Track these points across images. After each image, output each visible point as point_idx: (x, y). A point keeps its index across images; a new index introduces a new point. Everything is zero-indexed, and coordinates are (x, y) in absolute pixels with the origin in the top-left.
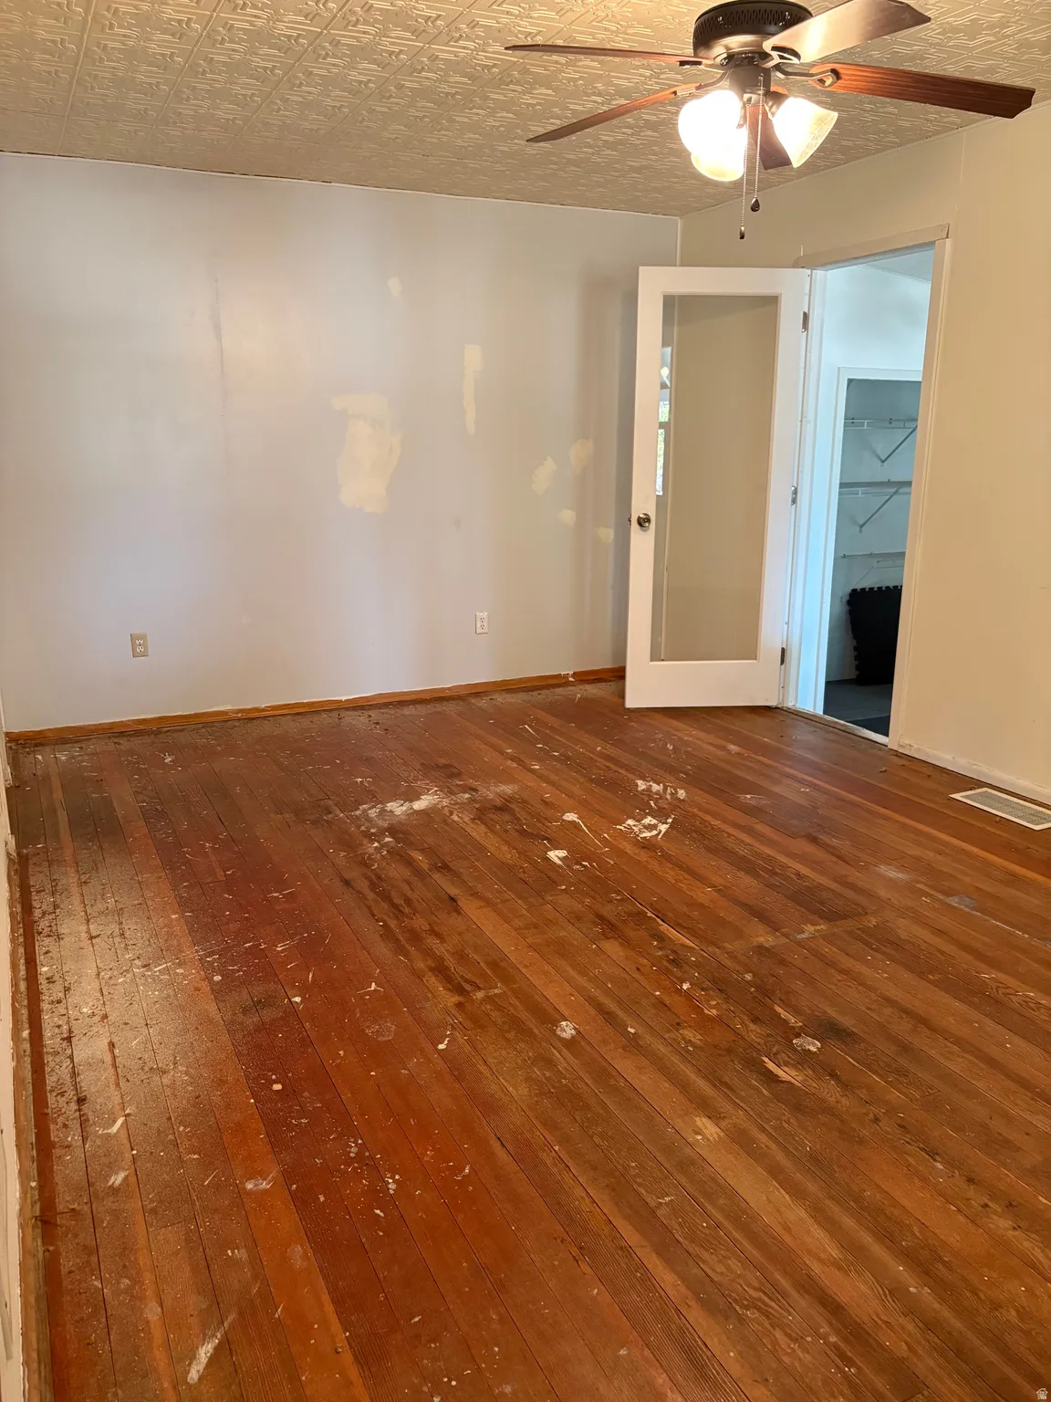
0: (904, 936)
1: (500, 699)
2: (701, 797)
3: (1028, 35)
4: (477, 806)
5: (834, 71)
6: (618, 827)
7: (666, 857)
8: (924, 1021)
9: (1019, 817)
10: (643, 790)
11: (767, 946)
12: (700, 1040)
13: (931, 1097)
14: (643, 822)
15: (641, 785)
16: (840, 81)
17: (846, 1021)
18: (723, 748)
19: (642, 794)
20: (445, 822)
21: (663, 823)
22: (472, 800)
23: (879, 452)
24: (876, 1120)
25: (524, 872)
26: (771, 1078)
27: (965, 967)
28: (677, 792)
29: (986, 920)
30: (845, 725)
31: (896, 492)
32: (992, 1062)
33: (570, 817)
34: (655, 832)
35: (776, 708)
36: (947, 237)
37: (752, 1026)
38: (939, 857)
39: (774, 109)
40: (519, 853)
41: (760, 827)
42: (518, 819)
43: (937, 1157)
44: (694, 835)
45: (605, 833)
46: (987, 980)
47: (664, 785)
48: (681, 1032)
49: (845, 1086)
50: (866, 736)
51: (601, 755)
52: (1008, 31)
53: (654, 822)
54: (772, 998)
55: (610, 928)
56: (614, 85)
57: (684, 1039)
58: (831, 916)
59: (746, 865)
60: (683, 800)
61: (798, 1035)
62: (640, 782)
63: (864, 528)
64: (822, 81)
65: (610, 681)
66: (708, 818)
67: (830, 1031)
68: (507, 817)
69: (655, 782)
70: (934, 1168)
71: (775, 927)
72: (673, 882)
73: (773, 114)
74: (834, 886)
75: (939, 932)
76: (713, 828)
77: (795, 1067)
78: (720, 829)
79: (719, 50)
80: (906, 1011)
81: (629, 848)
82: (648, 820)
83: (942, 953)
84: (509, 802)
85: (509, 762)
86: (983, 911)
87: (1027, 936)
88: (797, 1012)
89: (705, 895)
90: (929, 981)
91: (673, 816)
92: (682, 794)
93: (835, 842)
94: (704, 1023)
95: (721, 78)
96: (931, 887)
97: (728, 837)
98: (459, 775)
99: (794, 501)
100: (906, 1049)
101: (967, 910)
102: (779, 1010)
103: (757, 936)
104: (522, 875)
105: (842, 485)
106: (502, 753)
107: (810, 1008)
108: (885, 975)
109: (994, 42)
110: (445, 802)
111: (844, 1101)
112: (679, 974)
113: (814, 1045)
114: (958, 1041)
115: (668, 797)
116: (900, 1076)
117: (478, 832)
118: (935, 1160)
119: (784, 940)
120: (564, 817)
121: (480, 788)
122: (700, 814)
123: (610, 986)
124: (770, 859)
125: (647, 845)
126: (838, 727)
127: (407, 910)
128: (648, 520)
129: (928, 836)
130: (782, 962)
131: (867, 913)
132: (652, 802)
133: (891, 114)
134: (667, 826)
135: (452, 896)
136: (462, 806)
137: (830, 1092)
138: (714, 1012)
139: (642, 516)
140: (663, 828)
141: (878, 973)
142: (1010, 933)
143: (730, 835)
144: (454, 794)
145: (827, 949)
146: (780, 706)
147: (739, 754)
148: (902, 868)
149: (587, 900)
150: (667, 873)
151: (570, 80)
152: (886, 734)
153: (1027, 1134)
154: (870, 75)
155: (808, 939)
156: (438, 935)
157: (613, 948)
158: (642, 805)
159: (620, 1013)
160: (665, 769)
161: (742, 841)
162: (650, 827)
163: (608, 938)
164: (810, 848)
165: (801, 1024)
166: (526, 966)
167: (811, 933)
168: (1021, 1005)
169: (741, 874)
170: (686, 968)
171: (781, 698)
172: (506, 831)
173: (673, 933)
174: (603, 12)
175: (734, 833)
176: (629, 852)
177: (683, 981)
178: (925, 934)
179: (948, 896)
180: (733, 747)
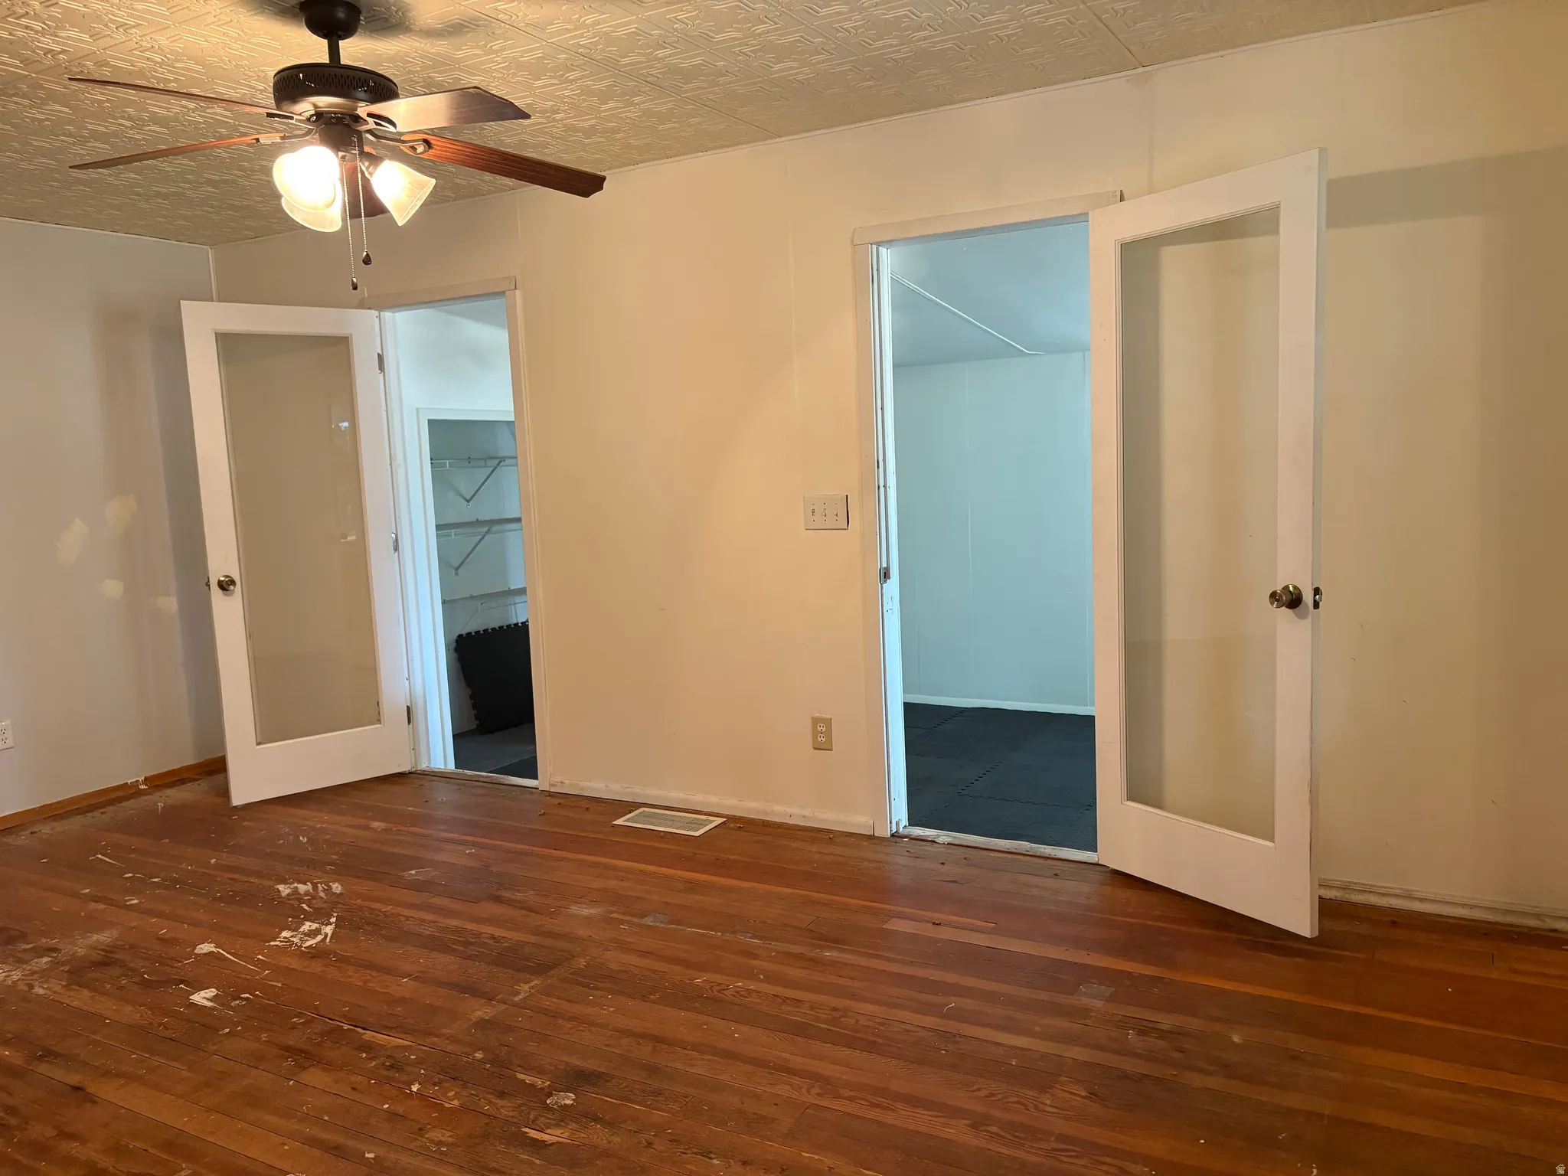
0: (615, 967)
1: (46, 830)
2: (363, 886)
3: (573, 122)
4: (67, 968)
5: (426, 141)
6: (272, 943)
7: (343, 960)
8: (657, 1040)
9: (680, 828)
10: (288, 895)
11: (487, 1018)
12: (450, 1136)
13: (690, 1104)
14: (301, 930)
15: (284, 890)
16: (430, 151)
17: (590, 1065)
18: (367, 828)
19: (289, 900)
20: (25, 999)
21: (327, 925)
22: (56, 964)
23: (464, 492)
24: (650, 1144)
25: (166, 1029)
26: (539, 1146)
27: (678, 978)
28: (330, 888)
29: (681, 930)
30: (488, 777)
31: (488, 531)
32: (730, 1055)
33: (205, 948)
34: (320, 938)
35: (410, 773)
36: (516, 289)
37: (500, 1102)
38: (623, 884)
39: (371, 169)
40: (150, 1009)
41: (437, 901)
42: (133, 970)
43: (713, 1156)
44: (366, 927)
45: (258, 954)
46: (701, 984)
47: (312, 883)
48: (427, 1136)
49: (610, 1124)
50: (515, 784)
51: (217, 866)
52: (559, 117)
53: (315, 926)
54: (511, 1067)
55: (304, 1057)
56: (149, 112)
57: (432, 1141)
58: (541, 969)
59: (436, 944)
60: (341, 894)
61: (550, 1095)
62: (281, 887)
63: (459, 571)
64: (413, 148)
65: (198, 780)
66: (377, 906)
67: (578, 1079)
68: (116, 971)
69: (300, 882)
70: (713, 1165)
71: (489, 998)
72: (360, 984)
73: (371, 174)
74: (532, 939)
75: (645, 954)
76: (386, 916)
77: (557, 1126)
78: (393, 914)
79: (306, 107)
80: (643, 1036)
81: (295, 964)
82: (307, 926)
83: (654, 971)
84: (112, 952)
85: (93, 905)
86: (679, 922)
87: (719, 934)
88: (540, 1071)
89: (404, 987)
90: (653, 1002)
91: (335, 914)
92: (337, 888)
93: (519, 896)
94: (448, 1118)
95: (309, 132)
96: (624, 914)
97: (407, 920)
98: (23, 937)
99: (396, 549)
100: (653, 1070)
101: (663, 925)
102: (521, 1076)
103: (474, 1011)
104: (168, 1033)
105: (438, 527)
106: (76, 895)
107: (551, 1064)
108: (611, 1009)
109: (546, 123)
110: (16, 975)
111: (616, 1139)
112: (404, 1078)
113: (568, 1098)
114: (695, 1047)
115: (322, 894)
116: (656, 1096)
117: (81, 999)
118: (711, 1158)
119: (503, 1007)
120: (196, 951)
121: (61, 946)
122: (366, 903)
123: (326, 1118)
124: (459, 931)
125: (315, 954)
126: (481, 779)
127: (13, 1121)
128: (233, 582)
129: (606, 866)
130: (510, 1029)
131: (573, 956)
132: (304, 905)
133: (449, 172)
134: (333, 926)
135: (77, 1085)
136: (44, 975)
137: (599, 1136)
138: (456, 1102)
139: (222, 579)
140: (329, 930)
141: (605, 1010)
142: (703, 935)
143: (407, 918)
144: (26, 962)
145: (547, 1002)
146: (414, 770)
147: (385, 830)
148: (592, 903)
149: (264, 1037)
150: (351, 977)
151: (93, 101)
152: (535, 777)
153: (776, 1104)
154: (459, 148)
155: (525, 998)
156: (72, 1137)
157: (315, 1077)
158: (292, 912)
159: (350, 1143)
160: (305, 865)
161: (423, 920)
162: (312, 934)
163: (305, 1069)
164: (497, 909)
165: (549, 1083)
166: (213, 1133)
167: (526, 992)
168: (734, 996)
169: (435, 954)
170: (408, 1069)
171: (413, 761)
172: (122, 988)
173: (382, 1038)
174: (148, 43)
175: (412, 915)
176: (296, 967)
177: (410, 1084)
178: (633, 960)
179: (643, 917)
180: (376, 824)
